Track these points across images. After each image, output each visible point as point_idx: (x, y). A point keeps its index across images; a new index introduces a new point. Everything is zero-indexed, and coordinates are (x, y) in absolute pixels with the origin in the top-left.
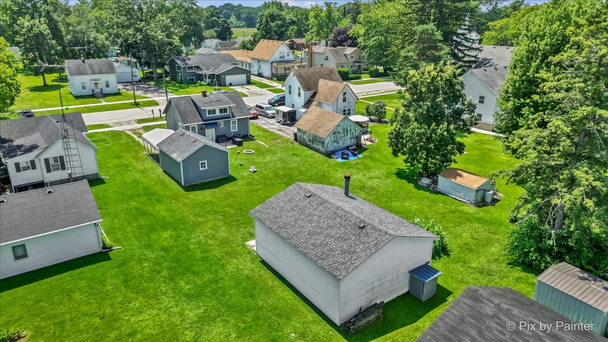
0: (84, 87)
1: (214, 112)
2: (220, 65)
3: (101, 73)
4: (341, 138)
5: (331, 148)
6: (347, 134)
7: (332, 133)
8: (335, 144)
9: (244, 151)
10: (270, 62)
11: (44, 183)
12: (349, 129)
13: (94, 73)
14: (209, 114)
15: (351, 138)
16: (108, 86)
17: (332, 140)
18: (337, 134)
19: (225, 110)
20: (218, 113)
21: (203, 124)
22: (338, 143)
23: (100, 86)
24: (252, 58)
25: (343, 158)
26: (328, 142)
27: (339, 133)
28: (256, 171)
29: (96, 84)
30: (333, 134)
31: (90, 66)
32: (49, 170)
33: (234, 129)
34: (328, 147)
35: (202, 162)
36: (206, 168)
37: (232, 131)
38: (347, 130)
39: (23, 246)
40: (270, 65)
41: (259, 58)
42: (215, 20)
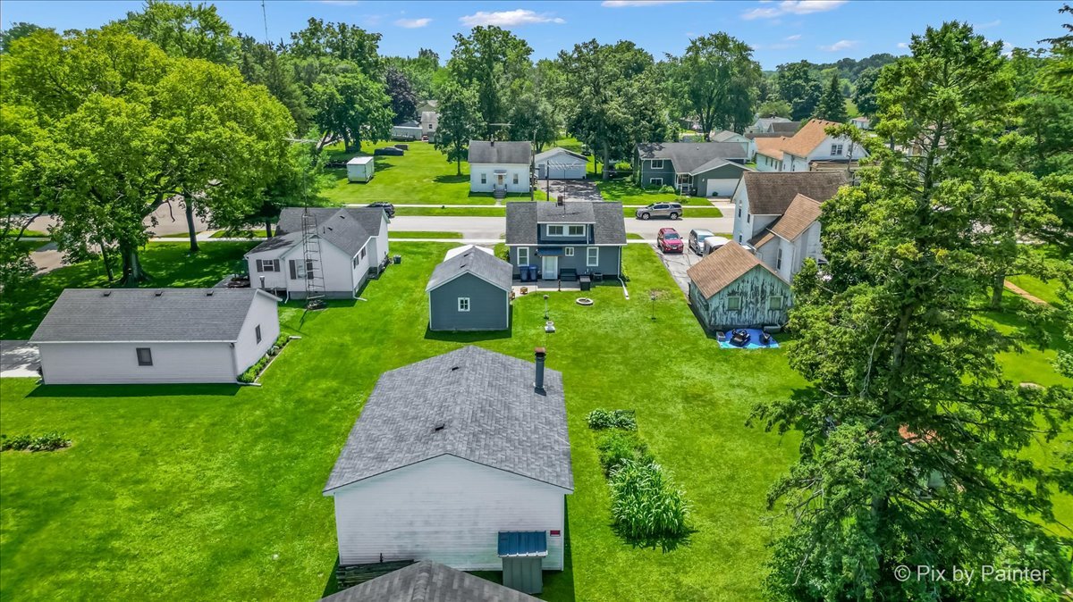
0: (484, 181)
1: (560, 230)
2: (707, 161)
3: (509, 161)
4: (747, 306)
5: (722, 320)
6: (762, 299)
7: (726, 292)
8: (734, 315)
9: (577, 300)
10: (809, 161)
11: (285, 292)
12: (768, 290)
13: (499, 161)
14: (550, 233)
15: (771, 309)
16: (516, 181)
17: (726, 305)
18: (737, 296)
19: (580, 230)
20: (566, 233)
21: (539, 248)
22: (739, 312)
23: (505, 181)
24: (786, 153)
25: (733, 342)
26: (717, 308)
27: (744, 294)
28: (553, 331)
29: (501, 177)
30: (729, 295)
31: (498, 151)
32: (293, 276)
33: (593, 263)
34: (715, 316)
35: (462, 299)
36: (469, 309)
37: (588, 265)
38: (763, 291)
39: (149, 350)
40: (807, 166)
41: (794, 153)
42: (799, 84)
